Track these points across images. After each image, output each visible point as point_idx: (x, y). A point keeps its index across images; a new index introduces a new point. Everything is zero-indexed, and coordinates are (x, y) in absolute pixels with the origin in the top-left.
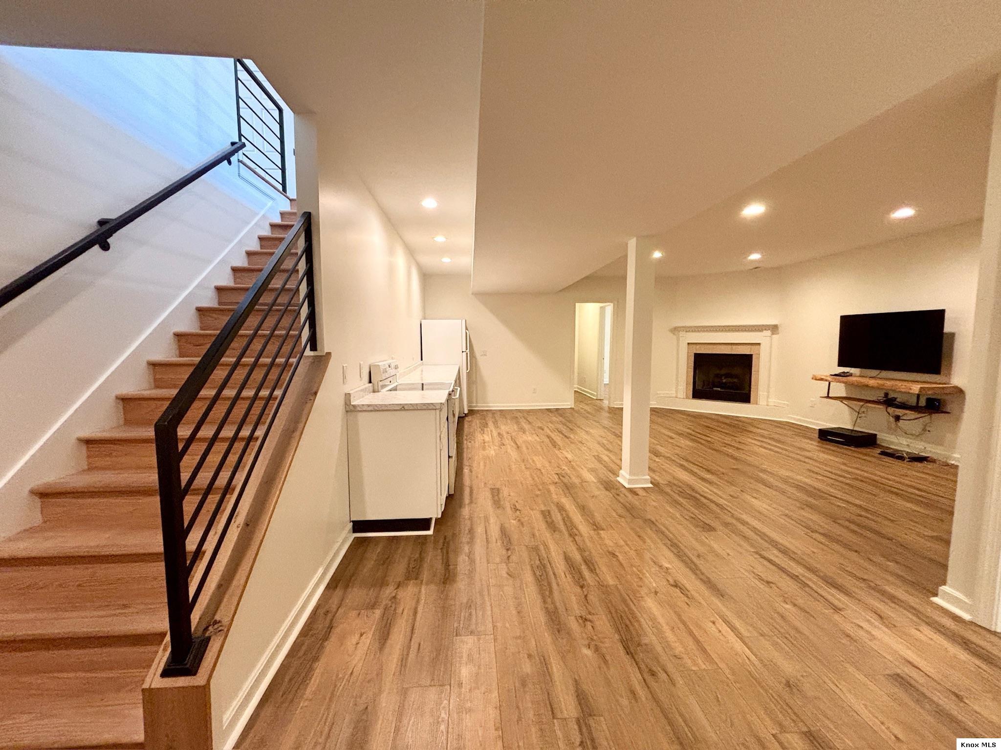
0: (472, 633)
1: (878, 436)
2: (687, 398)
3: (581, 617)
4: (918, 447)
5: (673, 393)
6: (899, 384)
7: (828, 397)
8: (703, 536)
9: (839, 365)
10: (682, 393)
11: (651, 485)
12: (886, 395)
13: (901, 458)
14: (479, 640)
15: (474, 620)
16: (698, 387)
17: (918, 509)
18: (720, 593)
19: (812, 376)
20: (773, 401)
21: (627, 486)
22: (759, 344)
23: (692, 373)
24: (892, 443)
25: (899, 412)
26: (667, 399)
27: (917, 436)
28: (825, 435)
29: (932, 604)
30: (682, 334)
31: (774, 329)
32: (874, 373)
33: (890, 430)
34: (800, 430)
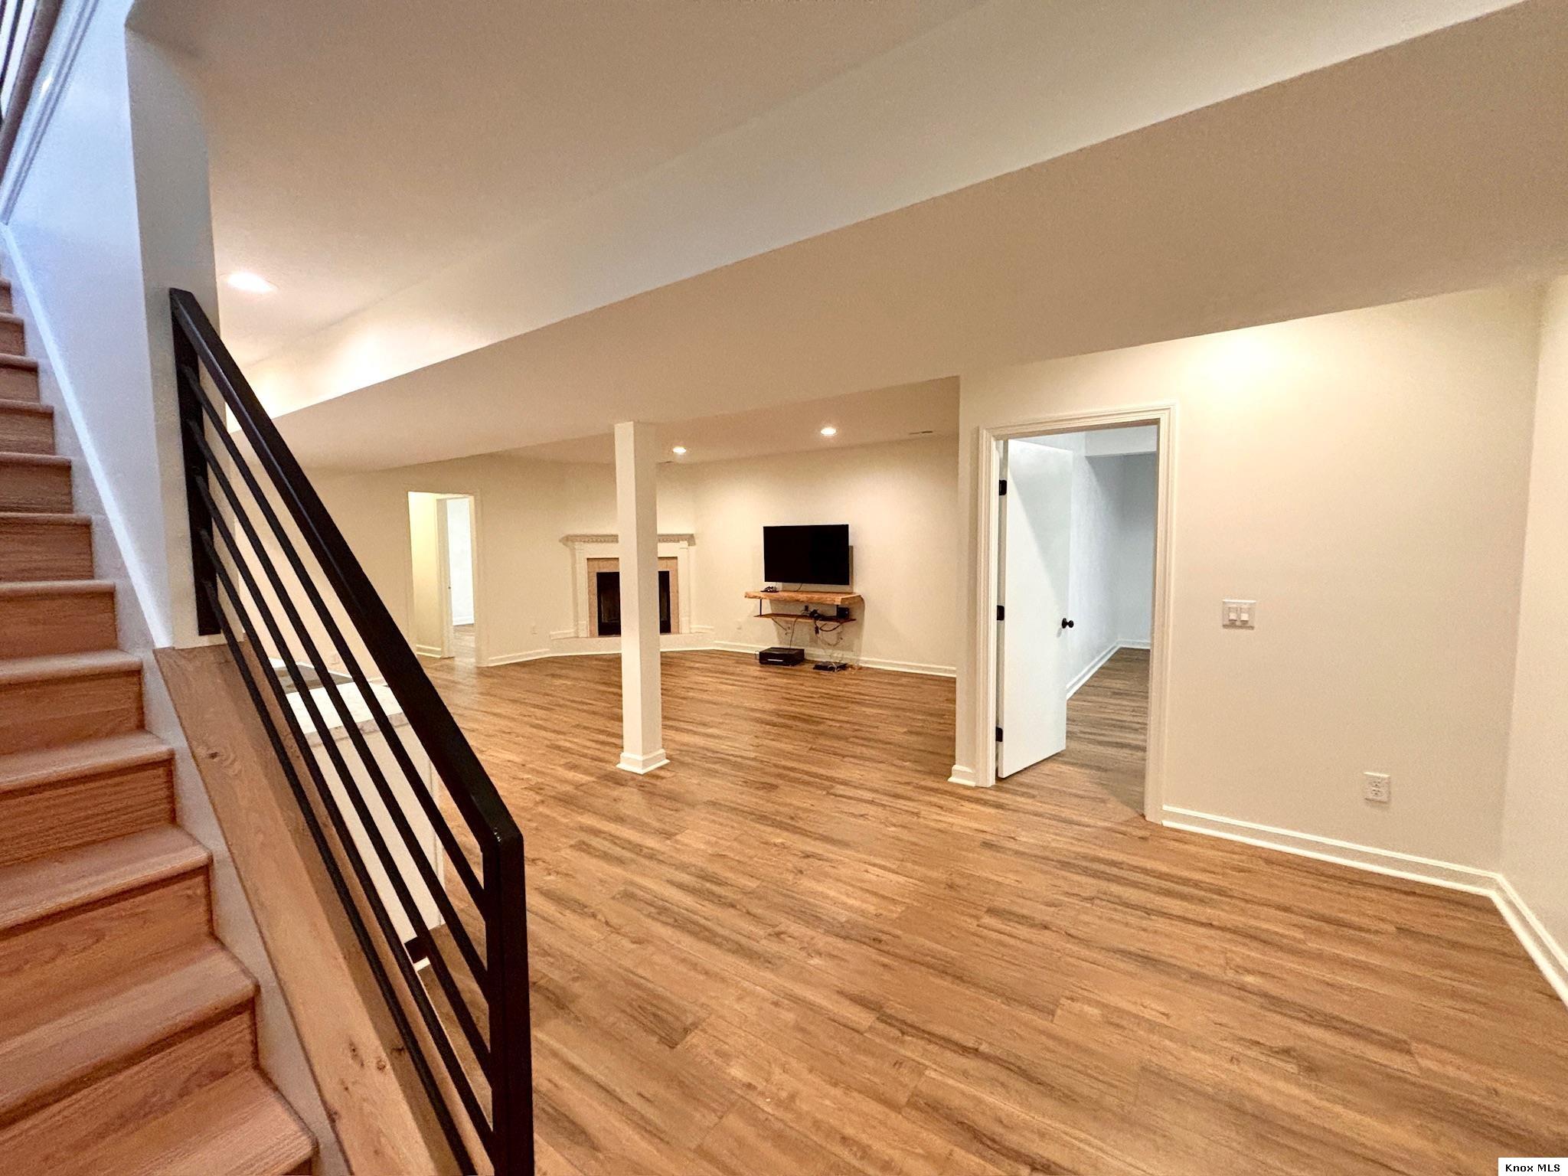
0: (686, 1031)
1: (805, 652)
2: (592, 636)
3: (770, 935)
4: (836, 656)
5: (570, 631)
6: (824, 596)
7: (761, 615)
8: (773, 795)
9: (767, 580)
10: (584, 633)
11: (667, 761)
12: (807, 608)
13: (832, 669)
14: (704, 1031)
15: (670, 1019)
16: (605, 620)
17: (880, 711)
18: (845, 844)
19: (744, 595)
20: (695, 626)
21: (641, 771)
22: (676, 558)
23: (596, 601)
24: (818, 656)
25: (819, 623)
26: (564, 641)
27: (835, 646)
28: (765, 658)
29: (952, 784)
30: (577, 545)
31: (690, 539)
32: (796, 586)
33: (814, 642)
34: (740, 658)
